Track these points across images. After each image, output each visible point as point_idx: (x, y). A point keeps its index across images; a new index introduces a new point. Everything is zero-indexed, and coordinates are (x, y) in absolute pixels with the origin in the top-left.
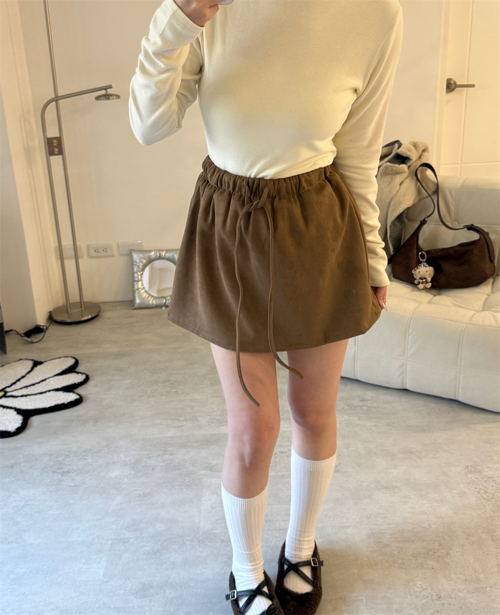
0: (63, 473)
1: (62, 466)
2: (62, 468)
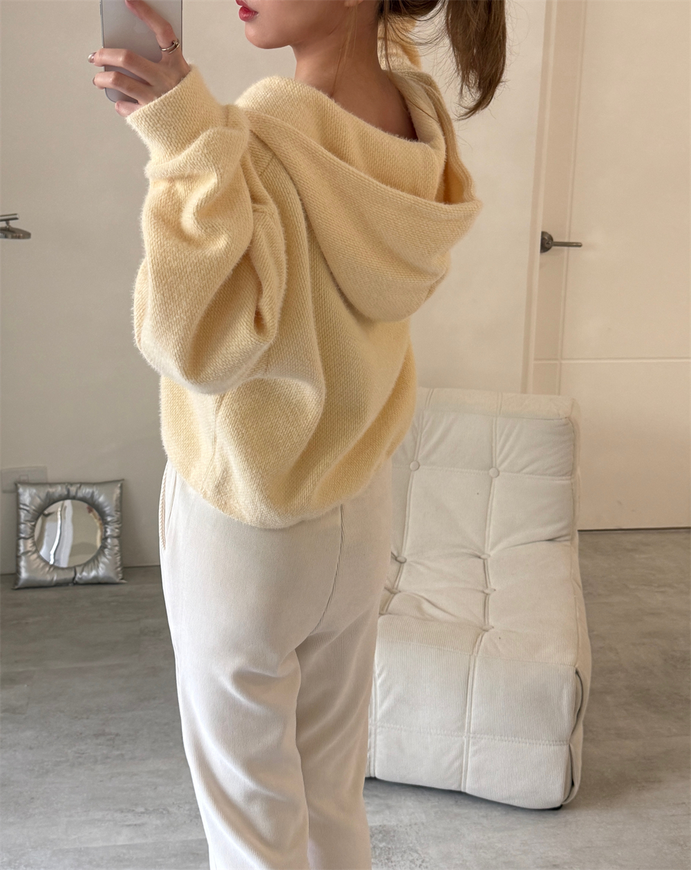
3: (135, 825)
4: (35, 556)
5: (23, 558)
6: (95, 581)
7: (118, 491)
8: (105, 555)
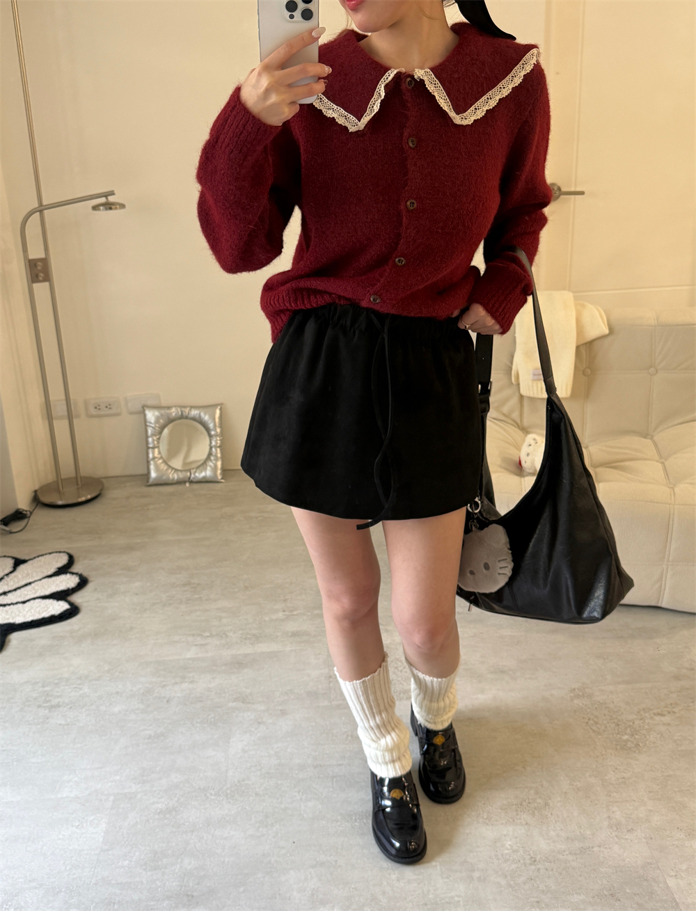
0: (52, 708)
1: (50, 698)
2: (50, 701)
3: (202, 645)
4: (161, 461)
5: (152, 462)
6: (204, 480)
7: (218, 412)
8: (211, 460)
